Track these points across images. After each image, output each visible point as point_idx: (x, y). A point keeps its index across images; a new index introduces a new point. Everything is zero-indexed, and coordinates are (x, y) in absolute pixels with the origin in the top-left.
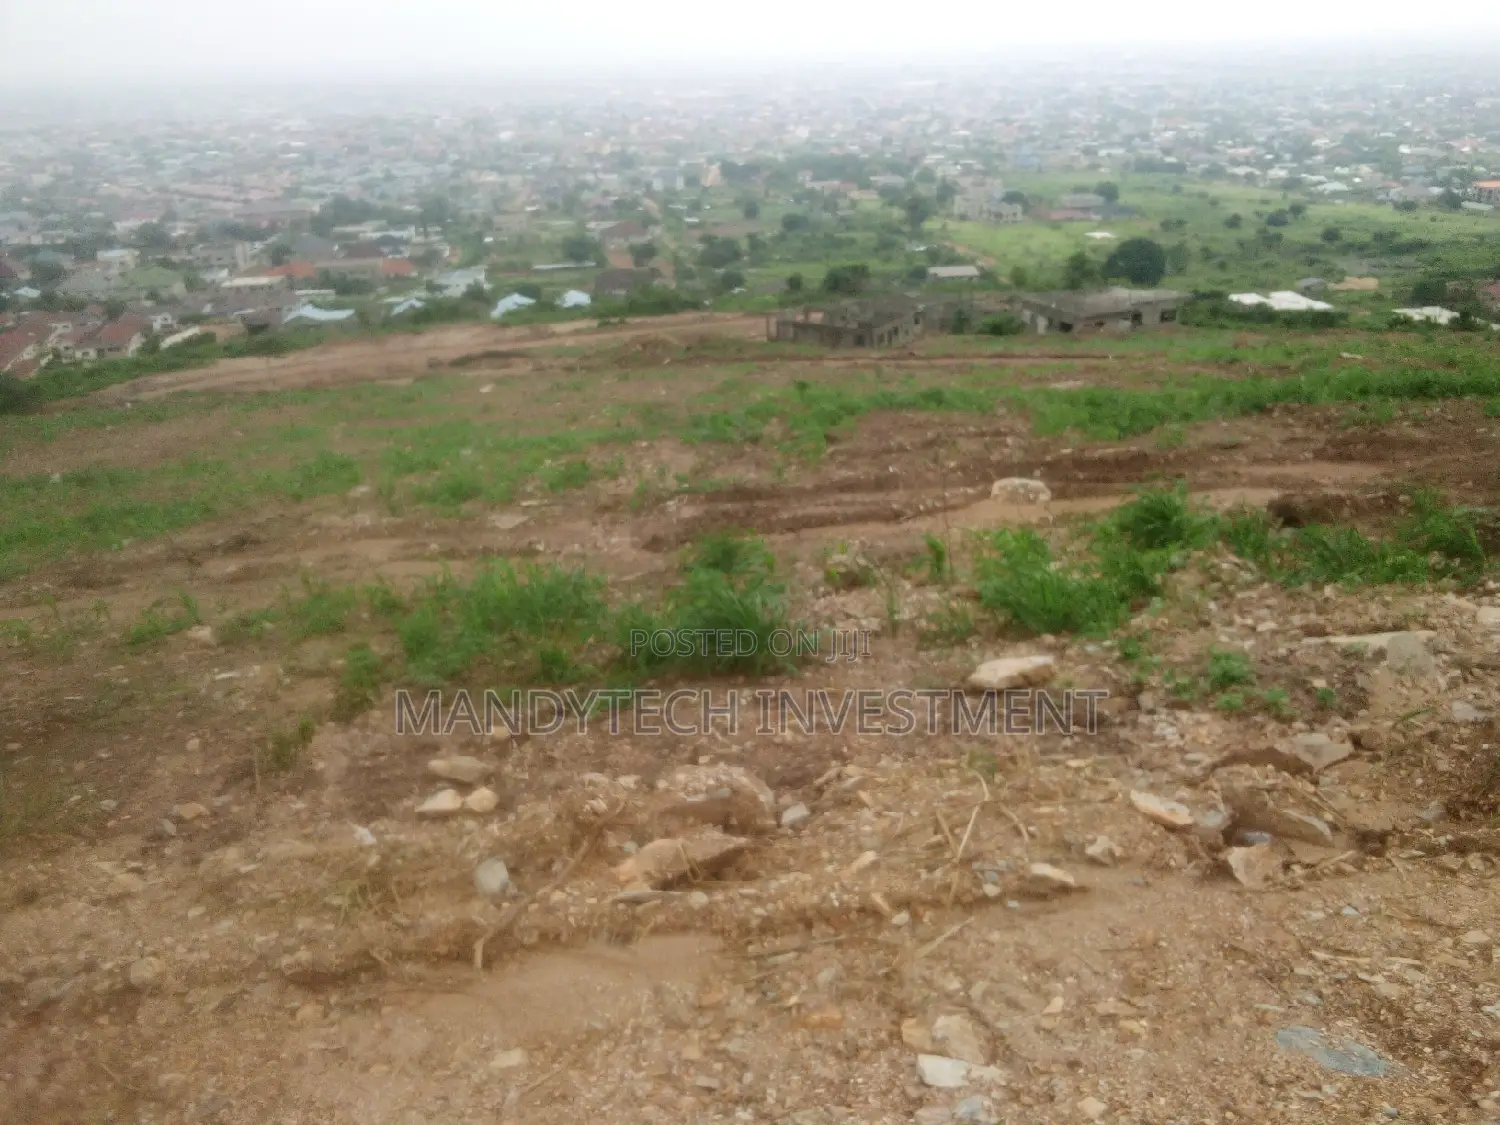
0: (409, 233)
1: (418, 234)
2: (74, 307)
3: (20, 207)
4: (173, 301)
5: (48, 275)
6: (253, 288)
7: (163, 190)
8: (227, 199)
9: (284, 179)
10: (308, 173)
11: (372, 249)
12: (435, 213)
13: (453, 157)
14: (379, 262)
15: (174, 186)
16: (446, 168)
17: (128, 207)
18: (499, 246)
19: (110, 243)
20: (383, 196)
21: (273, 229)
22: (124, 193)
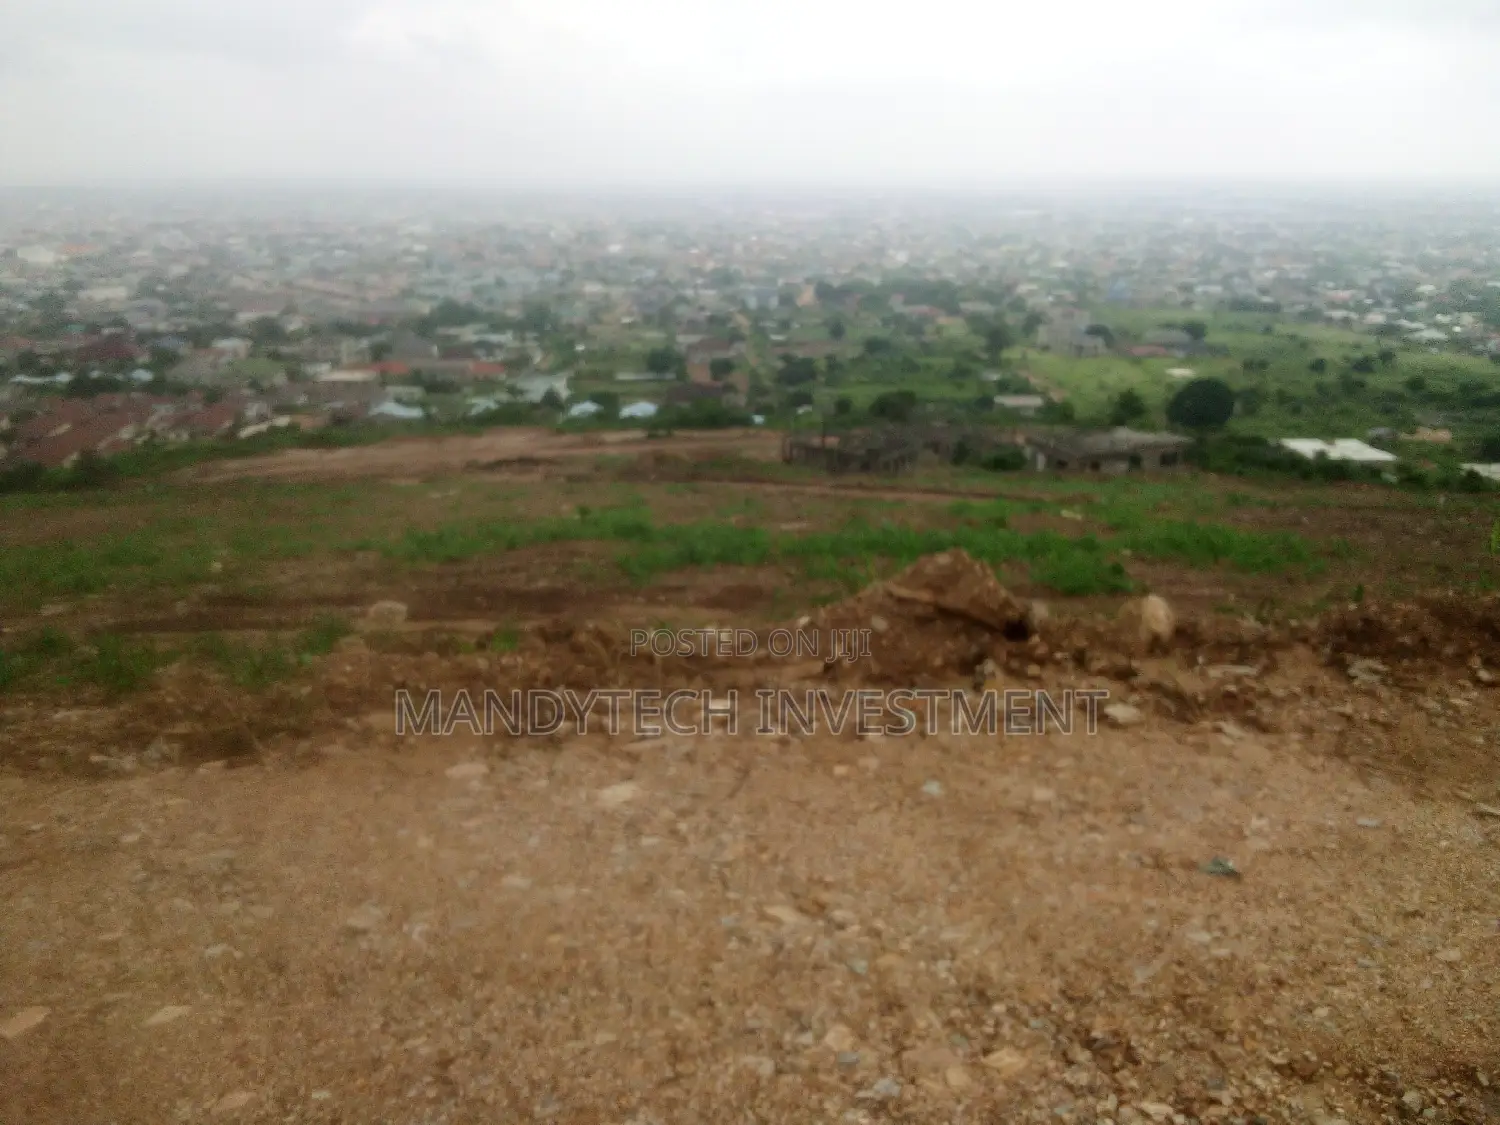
0: (506, 338)
1: (514, 339)
2: (181, 391)
3: (153, 294)
4: (273, 391)
5: (164, 359)
6: (348, 383)
7: (289, 284)
8: (346, 297)
9: (400, 281)
10: (425, 276)
11: (467, 351)
12: (537, 320)
13: (563, 266)
14: (470, 364)
15: (298, 282)
16: (554, 277)
17: (250, 299)
18: (590, 355)
19: (227, 332)
20: (491, 302)
21: (378, 329)
22: (250, 286)
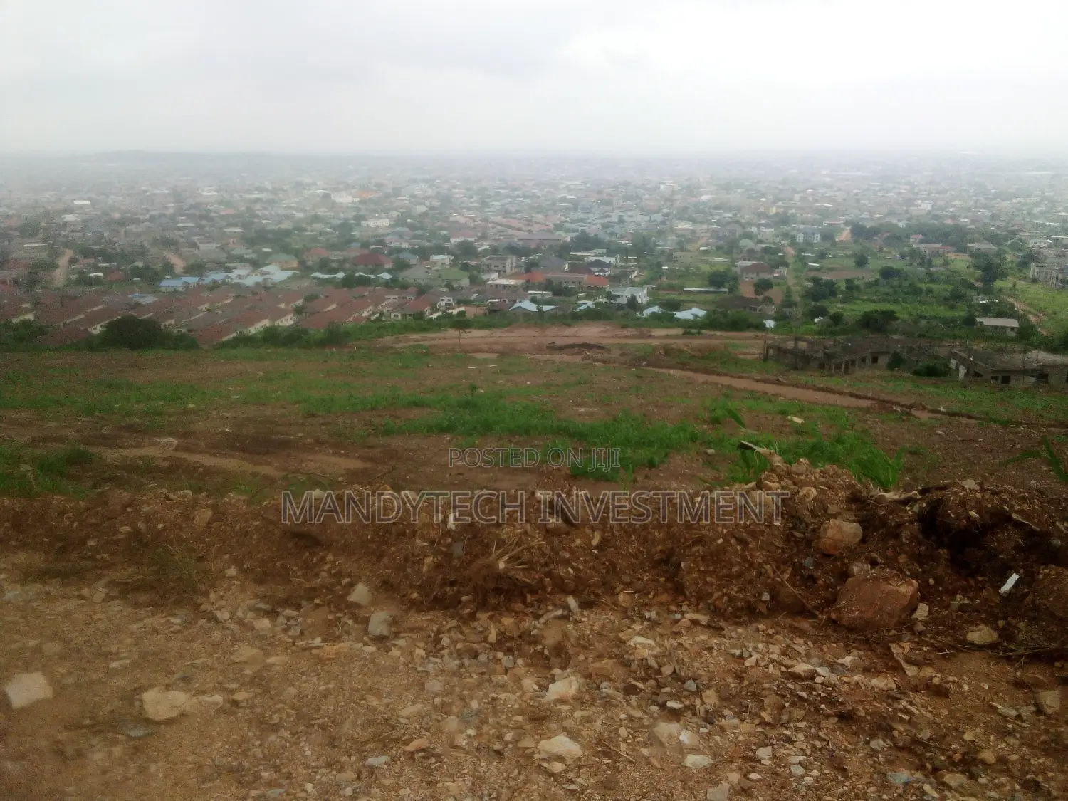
1: (621, 261)
4: (459, 290)
6: (505, 286)
7: (485, 220)
8: (519, 229)
9: (557, 218)
10: (573, 215)
12: (641, 248)
14: (586, 277)
15: (492, 218)
16: (659, 218)
17: (458, 228)
21: (535, 251)
22: (461, 219)
